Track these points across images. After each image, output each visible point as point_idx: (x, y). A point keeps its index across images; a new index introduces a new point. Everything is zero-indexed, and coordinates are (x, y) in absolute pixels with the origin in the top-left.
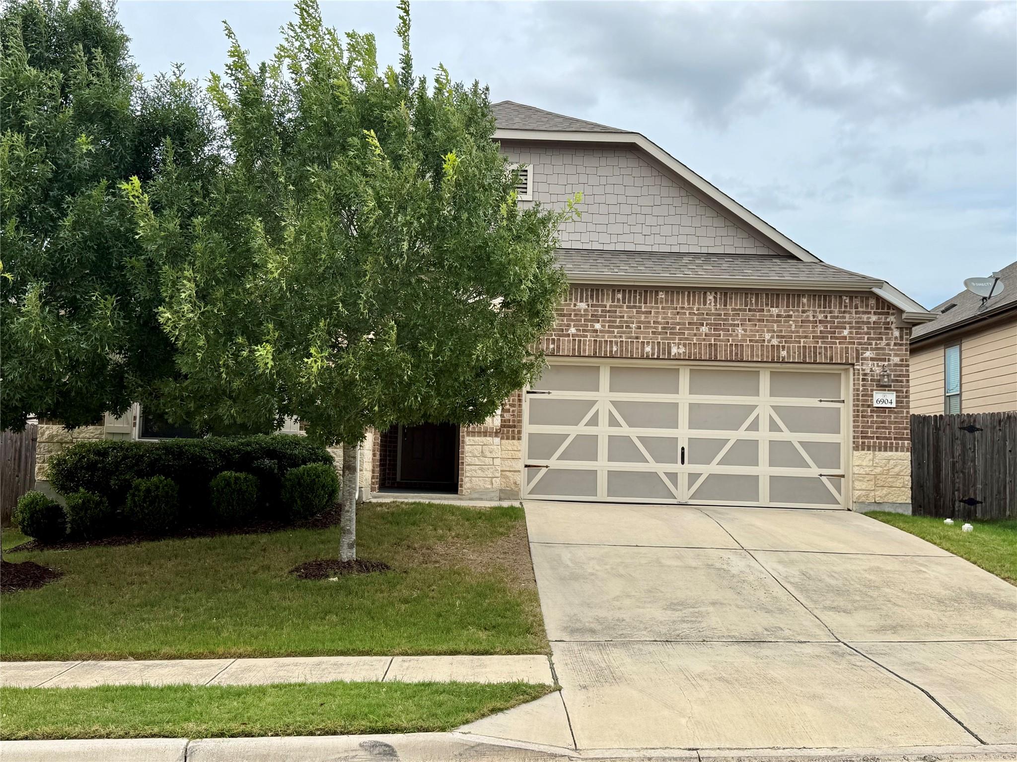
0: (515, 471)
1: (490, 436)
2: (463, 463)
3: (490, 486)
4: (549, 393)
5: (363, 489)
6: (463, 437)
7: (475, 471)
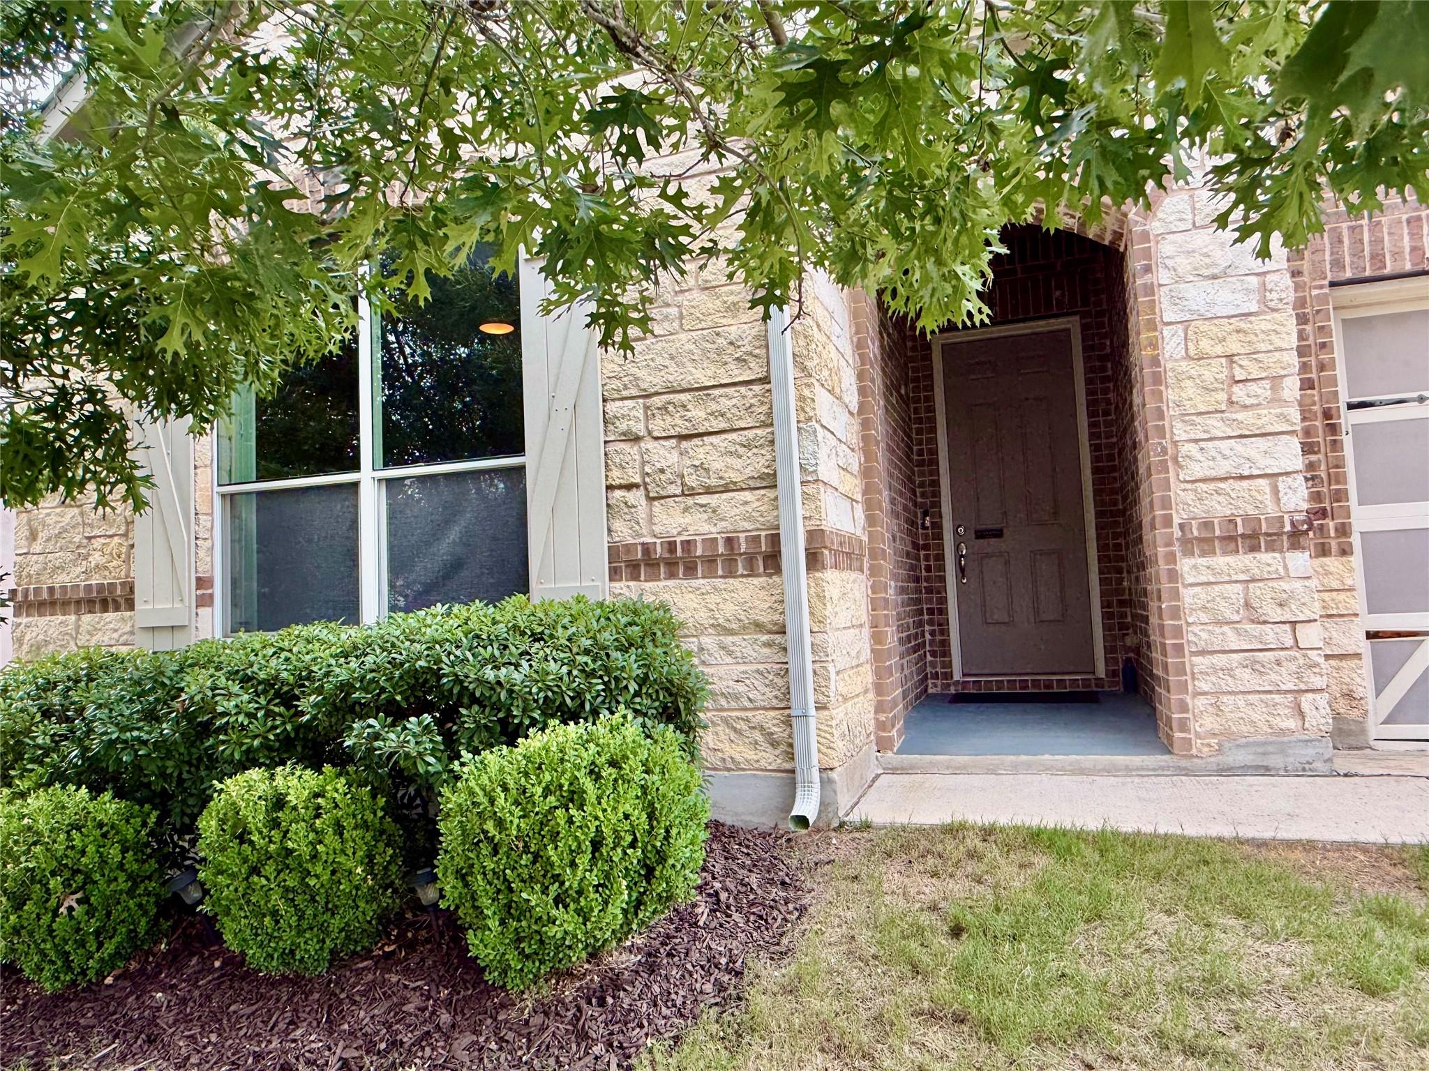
0: (1342, 657)
1: (1271, 548)
2: (1179, 649)
3: (1292, 724)
4: (1421, 399)
5: (834, 775)
6: (1171, 558)
7: (1229, 671)
